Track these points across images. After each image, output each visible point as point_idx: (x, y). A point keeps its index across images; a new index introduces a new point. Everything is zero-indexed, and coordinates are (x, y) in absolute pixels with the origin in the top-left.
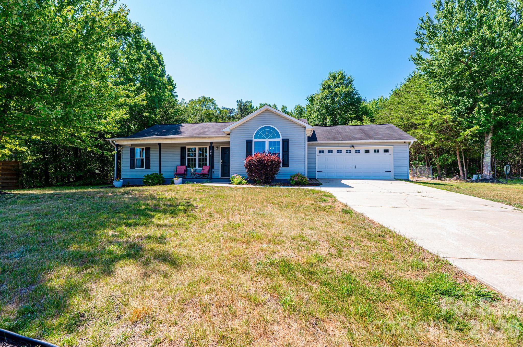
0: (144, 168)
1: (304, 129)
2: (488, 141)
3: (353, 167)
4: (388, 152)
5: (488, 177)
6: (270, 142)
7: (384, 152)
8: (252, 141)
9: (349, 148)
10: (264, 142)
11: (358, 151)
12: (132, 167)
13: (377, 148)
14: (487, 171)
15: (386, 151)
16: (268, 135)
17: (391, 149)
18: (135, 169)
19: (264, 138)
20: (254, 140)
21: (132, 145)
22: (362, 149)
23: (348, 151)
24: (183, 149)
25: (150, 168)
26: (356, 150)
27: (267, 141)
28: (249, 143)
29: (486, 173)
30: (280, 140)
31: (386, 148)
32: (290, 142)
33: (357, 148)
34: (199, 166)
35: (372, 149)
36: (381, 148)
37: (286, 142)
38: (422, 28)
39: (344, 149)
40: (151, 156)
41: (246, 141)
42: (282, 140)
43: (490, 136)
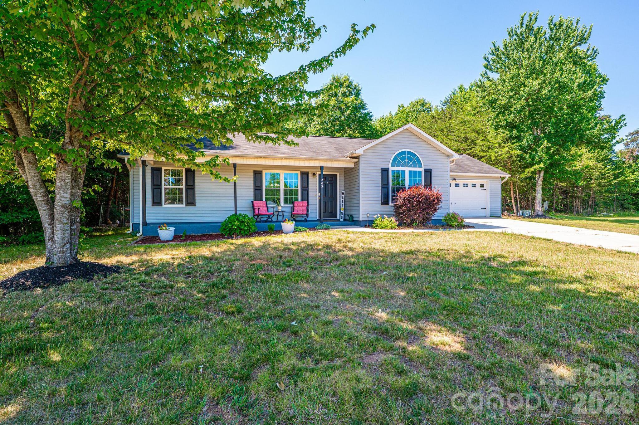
0: (184, 205)
1: (447, 157)
2: (540, 179)
3: (453, 203)
5: (540, 213)
6: (410, 172)
7: (480, 187)
8: (389, 169)
10: (404, 171)
12: (157, 202)
13: (474, 182)
14: (538, 207)
15: (482, 186)
16: (409, 163)
17: (486, 183)
18: (163, 205)
19: (403, 166)
20: (391, 169)
22: (461, 182)
24: (258, 175)
25: (195, 205)
26: (456, 184)
27: (407, 169)
28: (385, 172)
29: (539, 209)
30: (422, 169)
31: (482, 182)
32: (433, 173)
33: (458, 181)
34: (286, 202)
35: (470, 183)
36: (478, 183)
37: (428, 173)
40: (196, 184)
41: (381, 169)
42: (425, 170)
43: (542, 174)
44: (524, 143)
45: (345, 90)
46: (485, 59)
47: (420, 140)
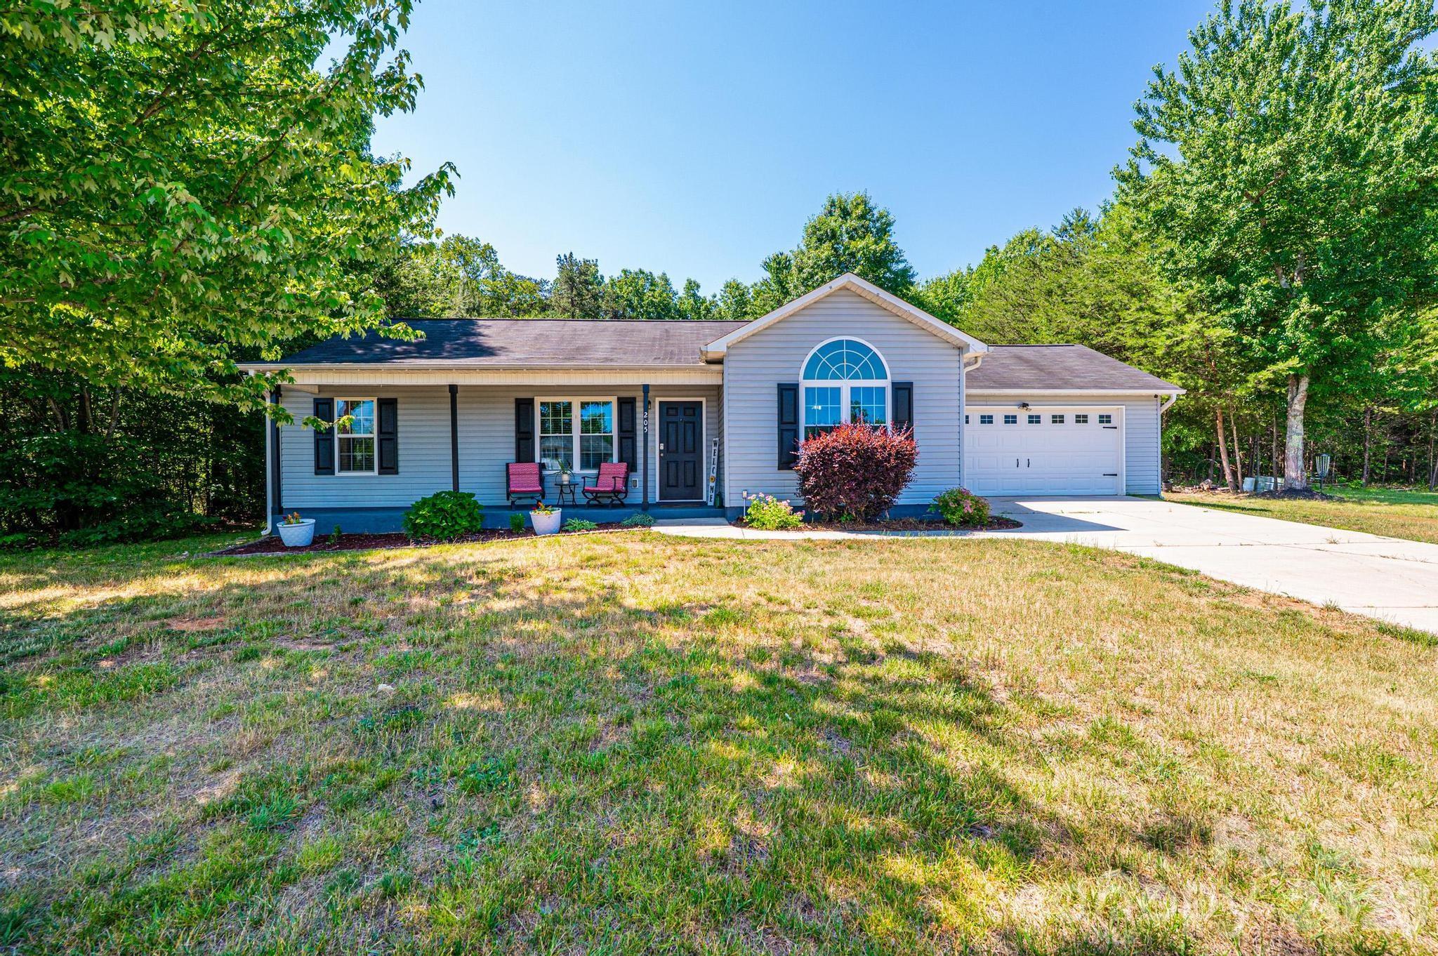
0: (376, 472)
1: (957, 352)
2: (1299, 397)
3: (1023, 463)
4: (1109, 422)
5: (1297, 485)
6: (854, 391)
7: (1101, 422)
8: (797, 385)
9: (1012, 410)
10: (837, 391)
11: (1035, 420)
12: (323, 466)
13: (1081, 410)
14: (1294, 471)
15: (1105, 419)
16: (850, 369)
17: (1119, 414)
18: (337, 473)
19: (834, 377)
20: (804, 384)
21: (321, 388)
22: (1046, 412)
23: (1011, 420)
24: (523, 407)
25: (397, 473)
26: (1030, 417)
27: (846, 386)
28: (787, 393)
29: (1293, 475)
30: (886, 384)
31: (1105, 410)
32: (915, 391)
33: (1034, 410)
34: (585, 464)
35: (1070, 412)
36: (1094, 412)
37: (903, 392)
38: (1157, 94)
39: (998, 412)
40: (400, 429)
41: (779, 385)
42: (893, 384)
43: (1304, 385)
44: (1247, 308)
45: (855, 223)
46: (1139, 110)
47: (882, 312)
